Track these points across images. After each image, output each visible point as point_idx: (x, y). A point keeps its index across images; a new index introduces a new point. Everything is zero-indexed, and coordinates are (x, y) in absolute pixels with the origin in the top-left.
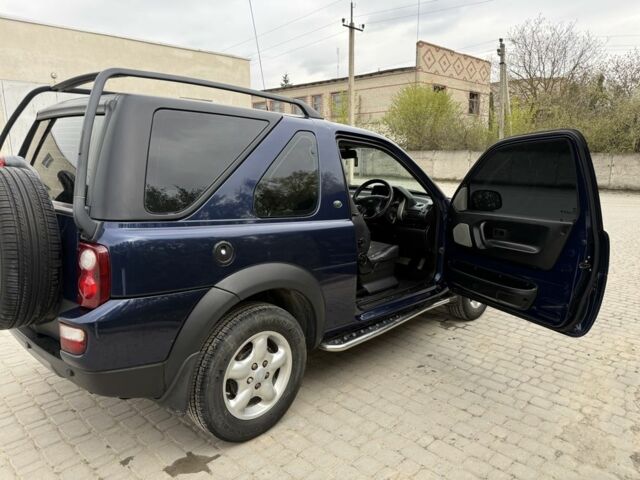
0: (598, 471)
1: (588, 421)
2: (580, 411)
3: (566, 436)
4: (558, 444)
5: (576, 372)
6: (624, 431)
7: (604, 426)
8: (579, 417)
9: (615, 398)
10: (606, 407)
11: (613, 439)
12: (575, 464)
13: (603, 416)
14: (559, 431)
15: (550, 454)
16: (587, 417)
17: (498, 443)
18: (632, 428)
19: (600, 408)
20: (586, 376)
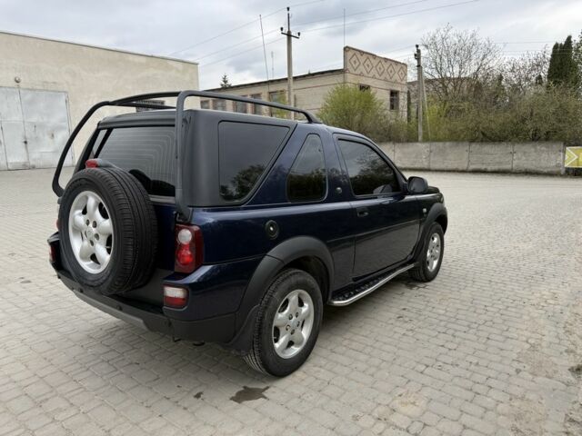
0: (548, 380)
1: (533, 348)
2: (527, 342)
3: (520, 359)
4: (516, 365)
5: (518, 315)
6: (561, 353)
7: (546, 350)
8: (527, 346)
9: (550, 331)
10: (544, 338)
11: (555, 360)
12: (531, 377)
13: (544, 344)
14: (515, 356)
15: (512, 371)
16: (533, 346)
17: (473, 367)
18: (566, 351)
19: (541, 339)
20: (525, 317)
